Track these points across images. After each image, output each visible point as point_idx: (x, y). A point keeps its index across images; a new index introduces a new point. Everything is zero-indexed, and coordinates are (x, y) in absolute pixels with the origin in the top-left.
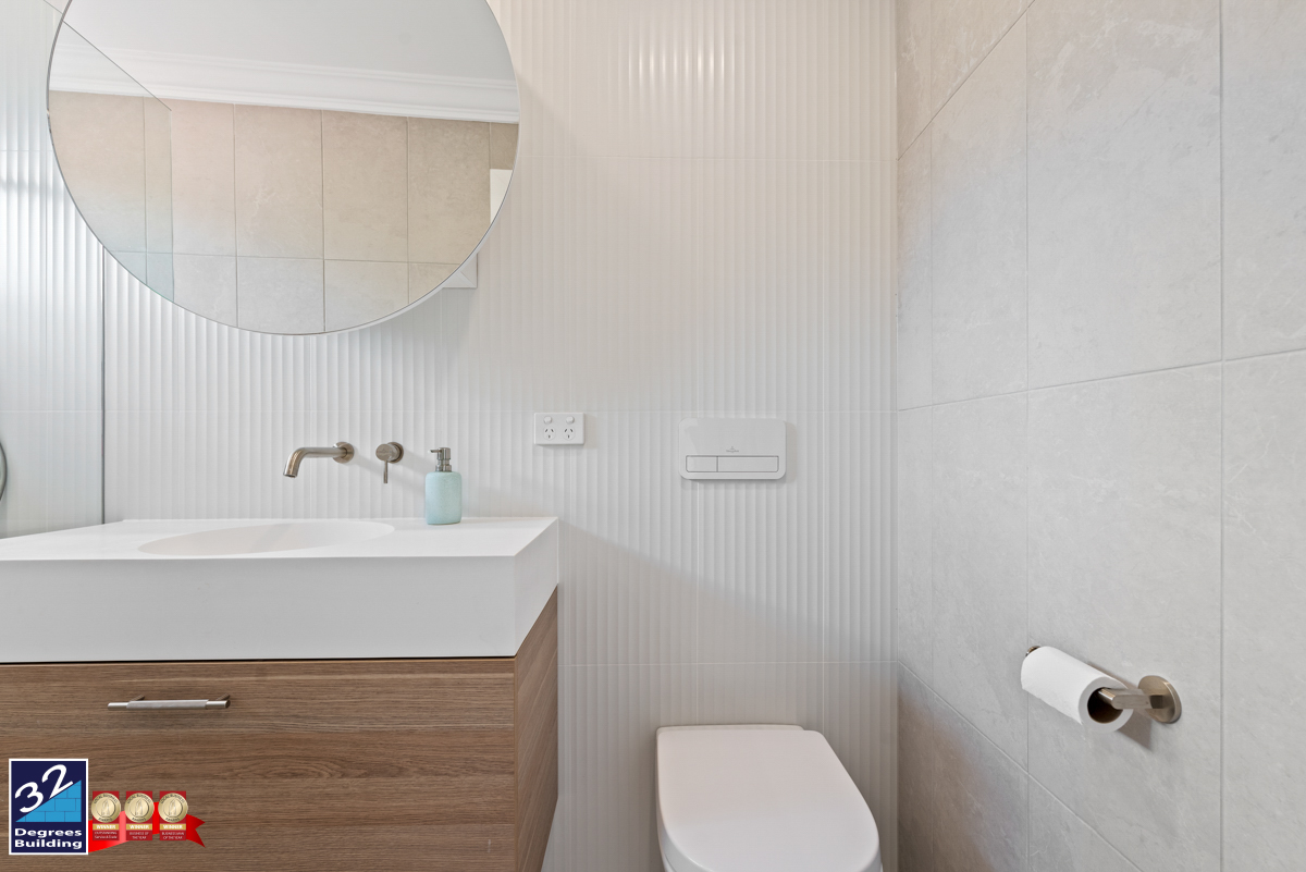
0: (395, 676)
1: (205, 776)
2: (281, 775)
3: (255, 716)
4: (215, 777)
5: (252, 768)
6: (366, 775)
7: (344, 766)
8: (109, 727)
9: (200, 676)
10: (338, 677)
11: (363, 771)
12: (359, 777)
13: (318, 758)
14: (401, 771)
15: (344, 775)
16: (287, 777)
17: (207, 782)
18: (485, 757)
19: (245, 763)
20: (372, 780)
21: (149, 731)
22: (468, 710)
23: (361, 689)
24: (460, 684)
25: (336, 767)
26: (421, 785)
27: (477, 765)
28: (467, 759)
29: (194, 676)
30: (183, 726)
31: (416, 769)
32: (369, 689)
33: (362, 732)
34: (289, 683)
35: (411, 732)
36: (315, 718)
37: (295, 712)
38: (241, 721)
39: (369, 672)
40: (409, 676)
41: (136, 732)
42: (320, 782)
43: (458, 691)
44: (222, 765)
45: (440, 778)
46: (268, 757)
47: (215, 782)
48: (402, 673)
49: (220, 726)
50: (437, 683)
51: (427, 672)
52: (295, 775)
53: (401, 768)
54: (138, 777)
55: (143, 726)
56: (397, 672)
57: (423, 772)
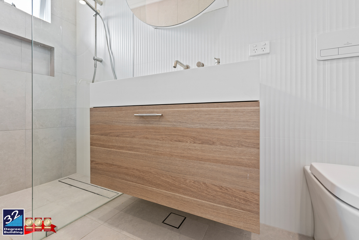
0: (212, 109)
1: (156, 139)
2: (176, 141)
3: (169, 121)
4: (158, 140)
5: (168, 138)
6: (202, 143)
7: (195, 140)
8: (134, 123)
9: (155, 109)
10: (193, 109)
11: (201, 142)
12: (199, 144)
13: (186, 136)
14: (213, 143)
15: (194, 143)
16: (177, 142)
17: (156, 141)
18: (247, 140)
19: (166, 136)
20: (204, 145)
21: (143, 125)
22: (239, 122)
23: (200, 113)
24: (236, 111)
25: (192, 140)
26: (221, 149)
27: (243, 144)
28: (239, 141)
29: (153, 109)
30: (151, 124)
31: (219, 143)
32: (203, 113)
33: (200, 128)
34: (178, 111)
35: (217, 129)
36: (186, 123)
37: (180, 121)
38: (165, 123)
39: (203, 107)
40: (216, 109)
41: (140, 125)
42: (187, 144)
43: (235, 114)
44: (160, 136)
45: (228, 147)
46: (172, 135)
47: (159, 141)
48: (214, 107)
49: (160, 124)
50: (227, 111)
51: (223, 107)
52: (180, 141)
53: (213, 142)
54: (141, 138)
55: (142, 123)
56: (212, 107)
57: (221, 144)
